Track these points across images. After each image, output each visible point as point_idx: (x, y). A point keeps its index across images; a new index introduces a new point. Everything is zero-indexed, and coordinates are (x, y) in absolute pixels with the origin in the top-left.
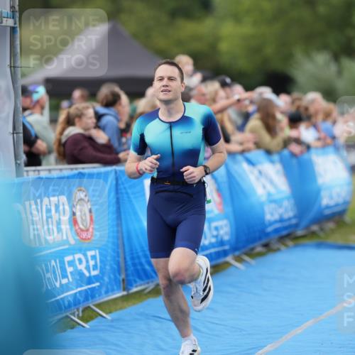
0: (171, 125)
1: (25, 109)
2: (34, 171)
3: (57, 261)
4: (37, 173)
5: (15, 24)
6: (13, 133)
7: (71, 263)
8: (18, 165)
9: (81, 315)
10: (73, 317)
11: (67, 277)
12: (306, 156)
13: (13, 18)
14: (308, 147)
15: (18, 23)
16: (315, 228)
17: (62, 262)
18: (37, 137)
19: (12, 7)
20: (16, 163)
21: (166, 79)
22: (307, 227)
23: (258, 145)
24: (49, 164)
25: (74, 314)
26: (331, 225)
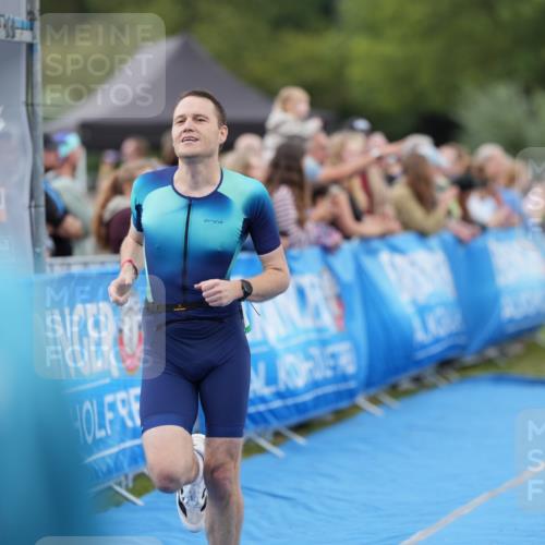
0: (191, 203)
1: (47, 169)
2: (63, 264)
3: (95, 402)
4: (65, 268)
5: (34, 38)
6: (30, 207)
7: (112, 407)
8: (37, 256)
9: (131, 485)
10: (118, 488)
11: (105, 428)
12: (479, 242)
13: (32, 29)
14: (483, 228)
15: (38, 36)
16: (492, 352)
17: (101, 405)
18: (66, 212)
19: (30, 13)
20: (35, 252)
21: (189, 120)
22: (480, 351)
23: (407, 226)
24: (83, 254)
25: (120, 484)
26: (516, 349)
